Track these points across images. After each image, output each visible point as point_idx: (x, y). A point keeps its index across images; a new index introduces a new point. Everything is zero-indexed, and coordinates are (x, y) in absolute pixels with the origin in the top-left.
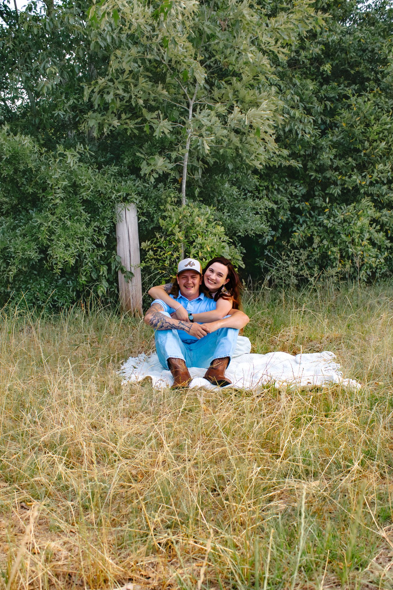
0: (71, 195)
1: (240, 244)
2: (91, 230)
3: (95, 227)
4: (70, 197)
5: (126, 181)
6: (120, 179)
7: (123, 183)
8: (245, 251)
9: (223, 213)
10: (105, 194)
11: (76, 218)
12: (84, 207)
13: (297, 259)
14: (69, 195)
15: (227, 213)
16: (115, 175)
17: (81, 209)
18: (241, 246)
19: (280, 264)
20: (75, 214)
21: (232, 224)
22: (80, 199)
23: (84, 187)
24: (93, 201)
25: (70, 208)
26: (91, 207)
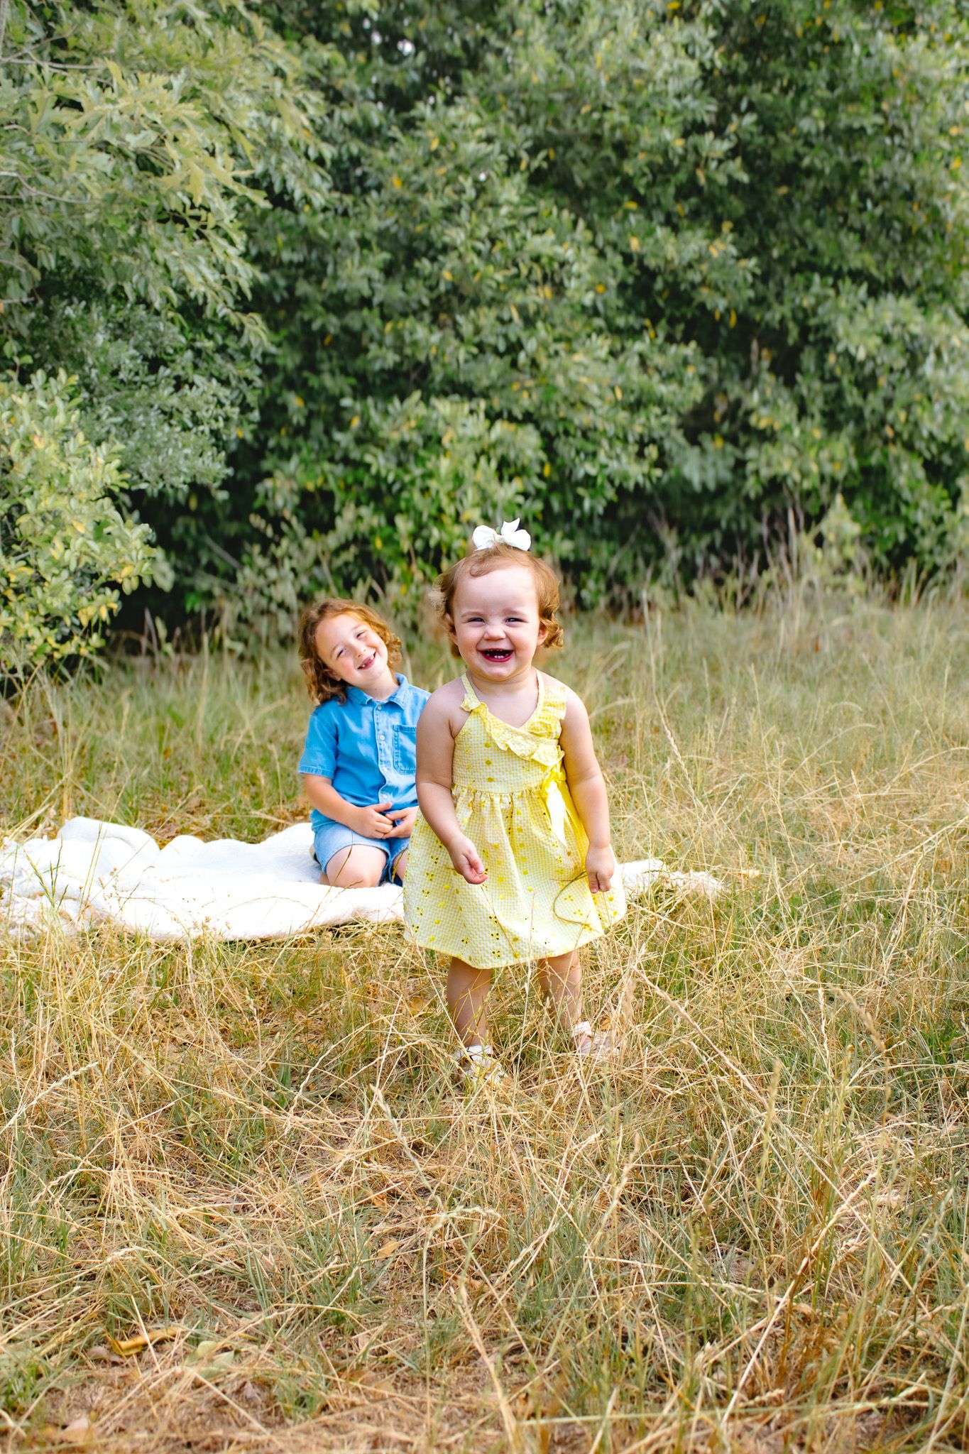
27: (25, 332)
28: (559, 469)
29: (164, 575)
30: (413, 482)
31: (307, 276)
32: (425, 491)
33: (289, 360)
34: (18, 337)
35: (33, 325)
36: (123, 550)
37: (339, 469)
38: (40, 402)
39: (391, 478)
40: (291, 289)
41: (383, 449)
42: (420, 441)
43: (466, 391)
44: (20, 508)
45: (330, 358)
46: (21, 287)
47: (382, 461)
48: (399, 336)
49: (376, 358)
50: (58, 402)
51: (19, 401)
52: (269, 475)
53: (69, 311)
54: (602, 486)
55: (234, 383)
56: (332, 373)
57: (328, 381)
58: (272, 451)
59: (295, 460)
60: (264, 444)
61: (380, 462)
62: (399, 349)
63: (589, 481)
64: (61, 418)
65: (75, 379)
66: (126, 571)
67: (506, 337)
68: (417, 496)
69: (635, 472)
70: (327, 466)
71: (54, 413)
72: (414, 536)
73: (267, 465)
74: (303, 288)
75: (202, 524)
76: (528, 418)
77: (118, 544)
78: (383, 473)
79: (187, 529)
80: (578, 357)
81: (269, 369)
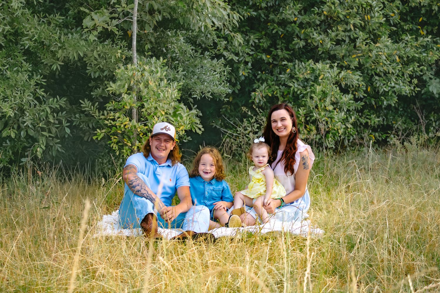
0: (11, 44)
1: (196, 106)
2: (33, 83)
3: (37, 80)
4: (10, 46)
5: (72, 34)
6: (66, 31)
7: (70, 35)
8: (201, 114)
9: (178, 72)
10: (49, 46)
11: (15, 69)
12: (25, 58)
13: (258, 125)
14: (9, 44)
15: (182, 71)
16: (60, 27)
17: (21, 59)
18: (197, 108)
19: (240, 131)
20: (15, 65)
21: (187, 85)
22: (21, 49)
23: (27, 35)
24: (36, 53)
25: (10, 59)
26: (32, 60)
27: (153, 40)
28: (374, 88)
29: (200, 129)
30: (307, 94)
31: (273, 12)
32: (311, 98)
33: (265, 43)
34: (151, 42)
35: (156, 39)
36: (180, 120)
37: (283, 88)
38: (153, 69)
39: (299, 92)
40: (268, 16)
41: (298, 81)
42: (313, 78)
43: (333, 58)
44: (143, 106)
45: (282, 42)
46: (150, 26)
47: (296, 86)
48: (307, 35)
49: (296, 44)
50: (159, 69)
51: (146, 68)
52: (254, 91)
53: (169, 33)
54: (391, 95)
55: (241, 54)
56: (282, 50)
57: (279, 53)
58: (258, 80)
59: (265, 84)
60: (256, 77)
61: (295, 86)
62: (306, 40)
63: (385, 94)
64: (159, 74)
65: (165, 61)
66: (181, 128)
67: (349, 37)
68: (308, 100)
69: (406, 90)
70: (277, 87)
71: (157, 72)
72: (306, 116)
73: (255, 86)
74: (272, 16)
75: (233, 107)
76: (357, 69)
77: (179, 118)
78: (296, 90)
79: (226, 110)
80: (378, 45)
81: (257, 47)
